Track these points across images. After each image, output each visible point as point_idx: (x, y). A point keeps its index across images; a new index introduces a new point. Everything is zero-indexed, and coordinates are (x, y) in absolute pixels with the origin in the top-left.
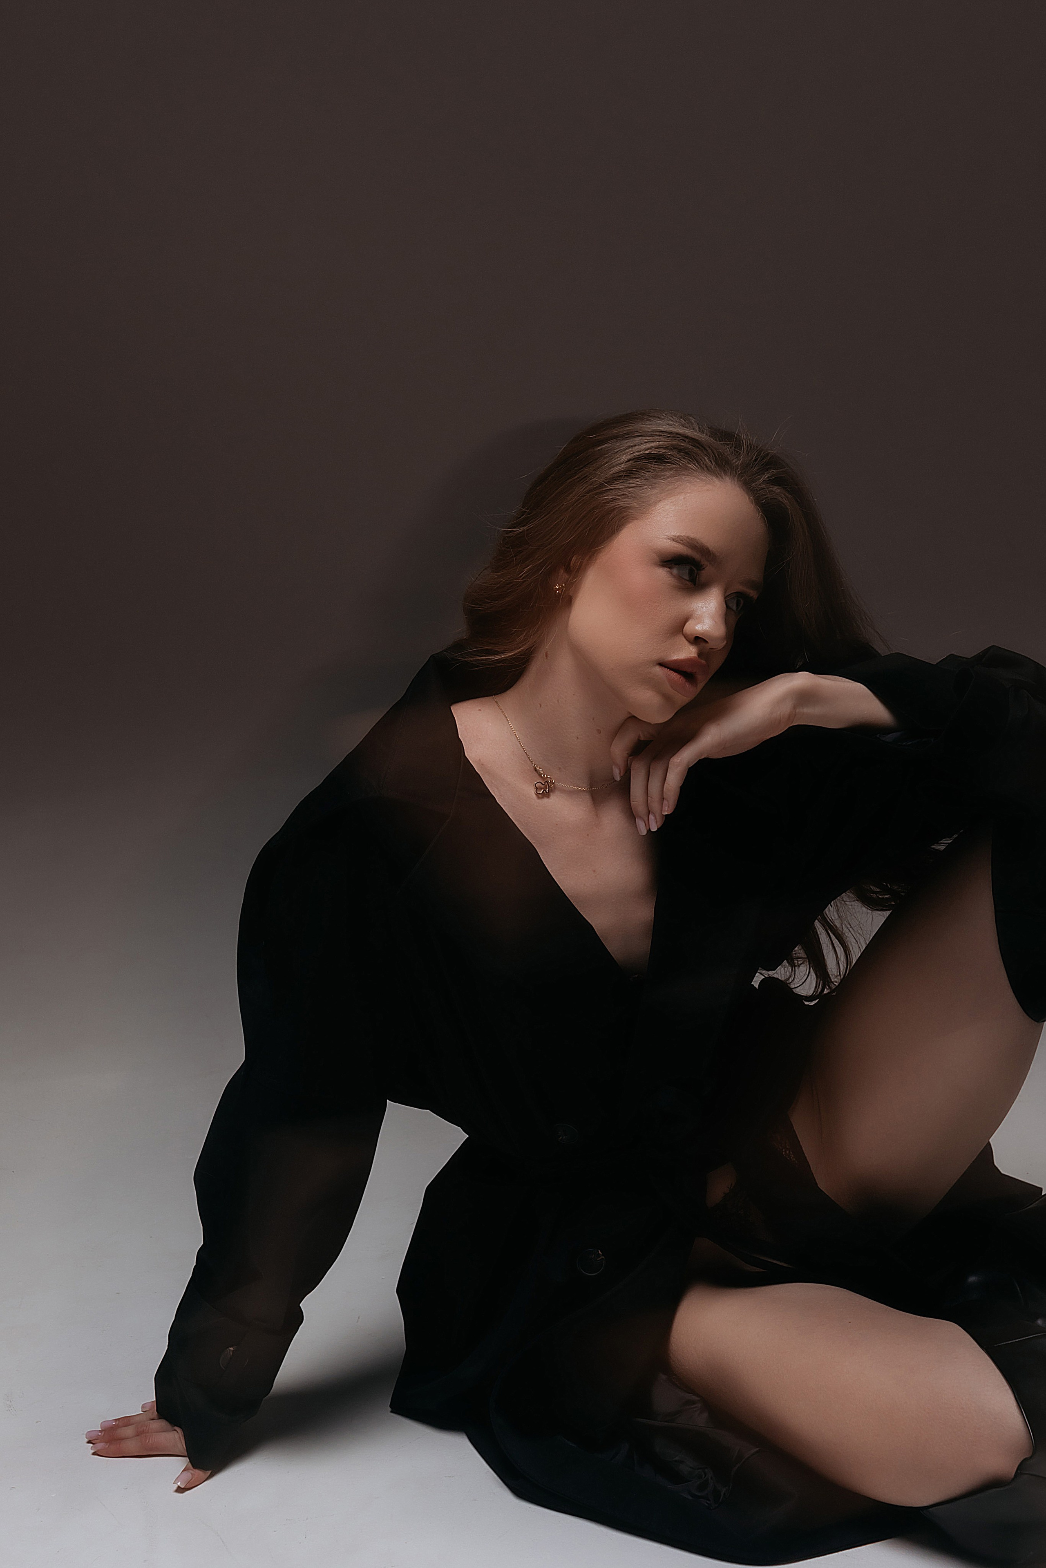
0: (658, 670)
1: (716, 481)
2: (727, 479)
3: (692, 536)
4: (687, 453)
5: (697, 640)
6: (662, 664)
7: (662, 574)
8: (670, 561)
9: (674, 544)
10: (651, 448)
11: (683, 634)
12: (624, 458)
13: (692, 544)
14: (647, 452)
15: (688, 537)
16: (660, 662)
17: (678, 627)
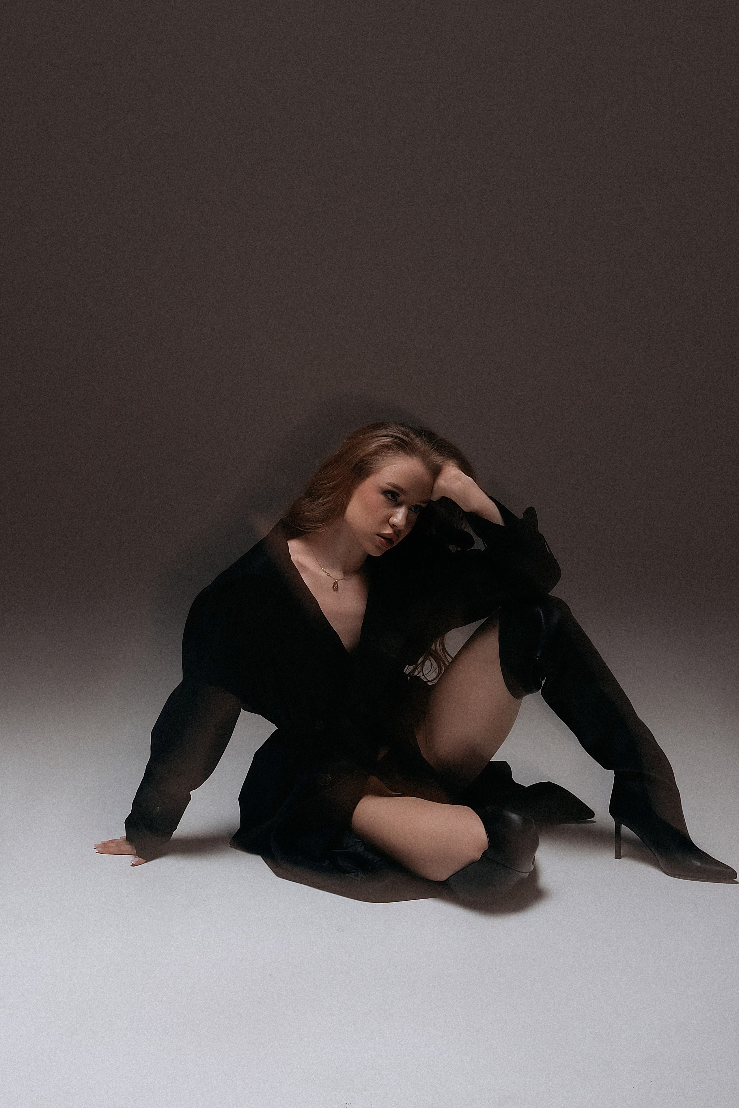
0: (376, 536)
1: (410, 460)
2: (416, 458)
3: (396, 483)
4: (400, 445)
5: (393, 526)
6: (378, 535)
7: (382, 497)
8: (385, 492)
9: (388, 486)
10: (385, 442)
11: (389, 523)
12: (373, 446)
13: (395, 486)
14: (383, 443)
15: (394, 484)
16: (378, 533)
17: (386, 520)
